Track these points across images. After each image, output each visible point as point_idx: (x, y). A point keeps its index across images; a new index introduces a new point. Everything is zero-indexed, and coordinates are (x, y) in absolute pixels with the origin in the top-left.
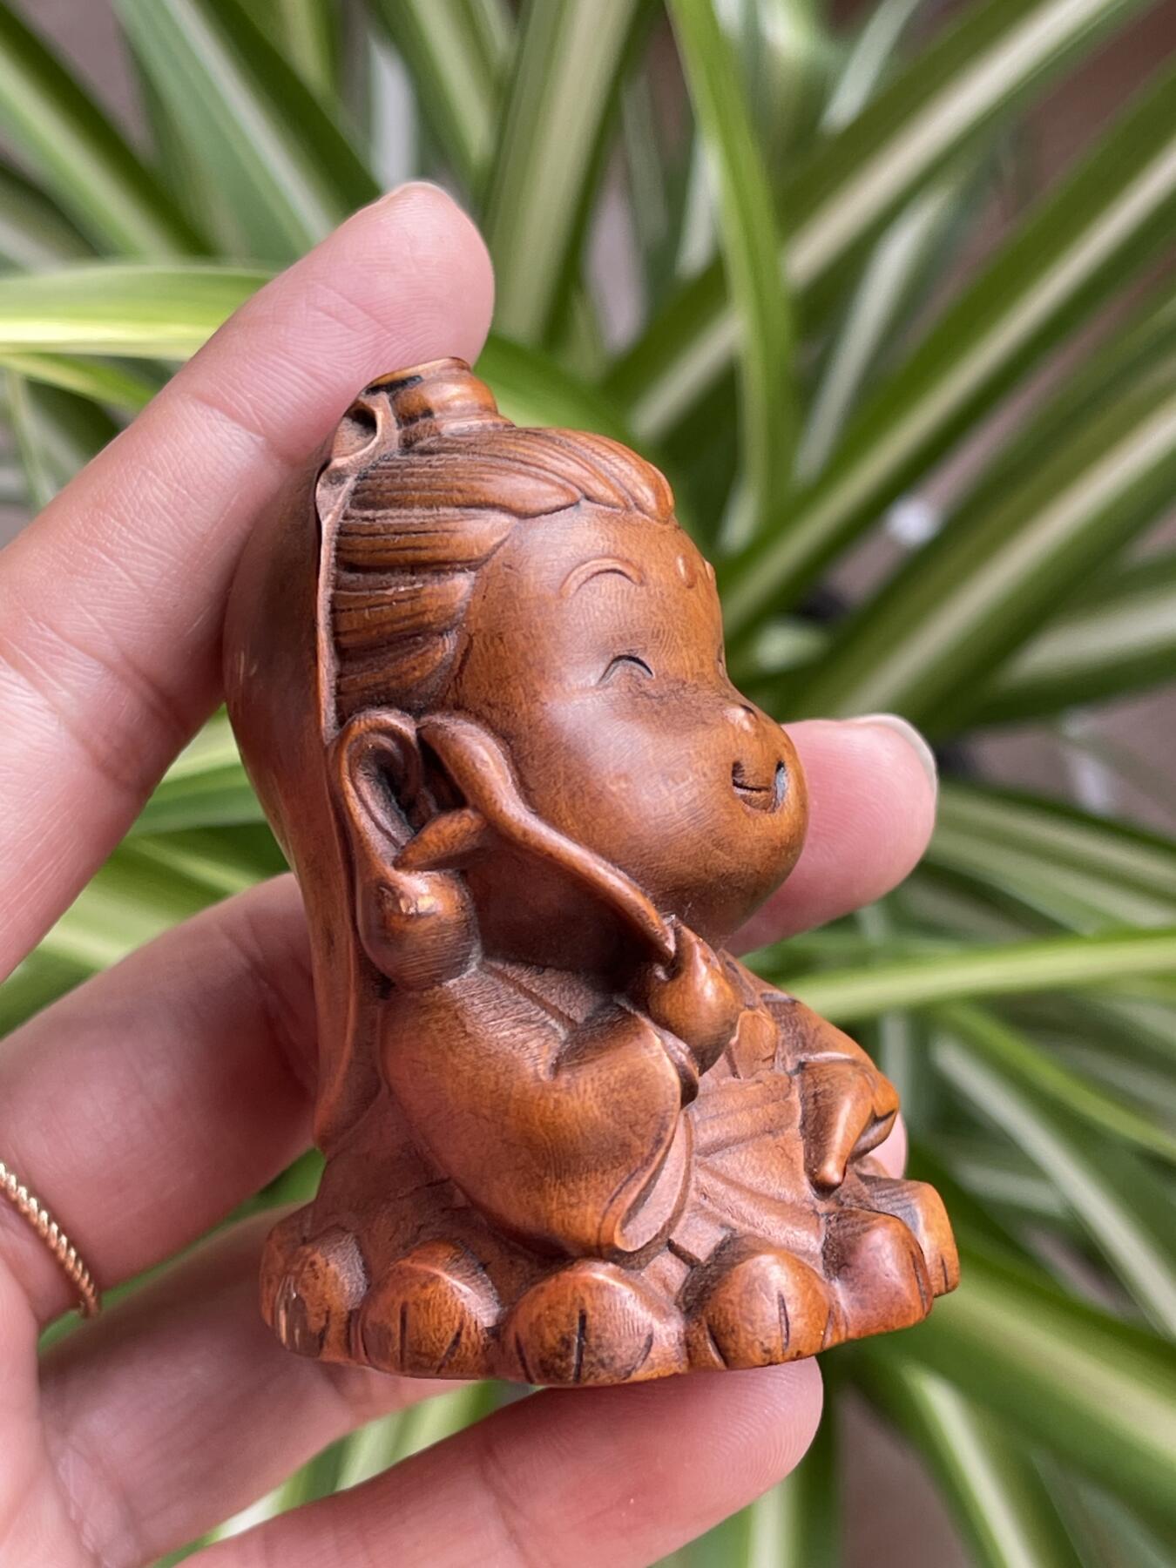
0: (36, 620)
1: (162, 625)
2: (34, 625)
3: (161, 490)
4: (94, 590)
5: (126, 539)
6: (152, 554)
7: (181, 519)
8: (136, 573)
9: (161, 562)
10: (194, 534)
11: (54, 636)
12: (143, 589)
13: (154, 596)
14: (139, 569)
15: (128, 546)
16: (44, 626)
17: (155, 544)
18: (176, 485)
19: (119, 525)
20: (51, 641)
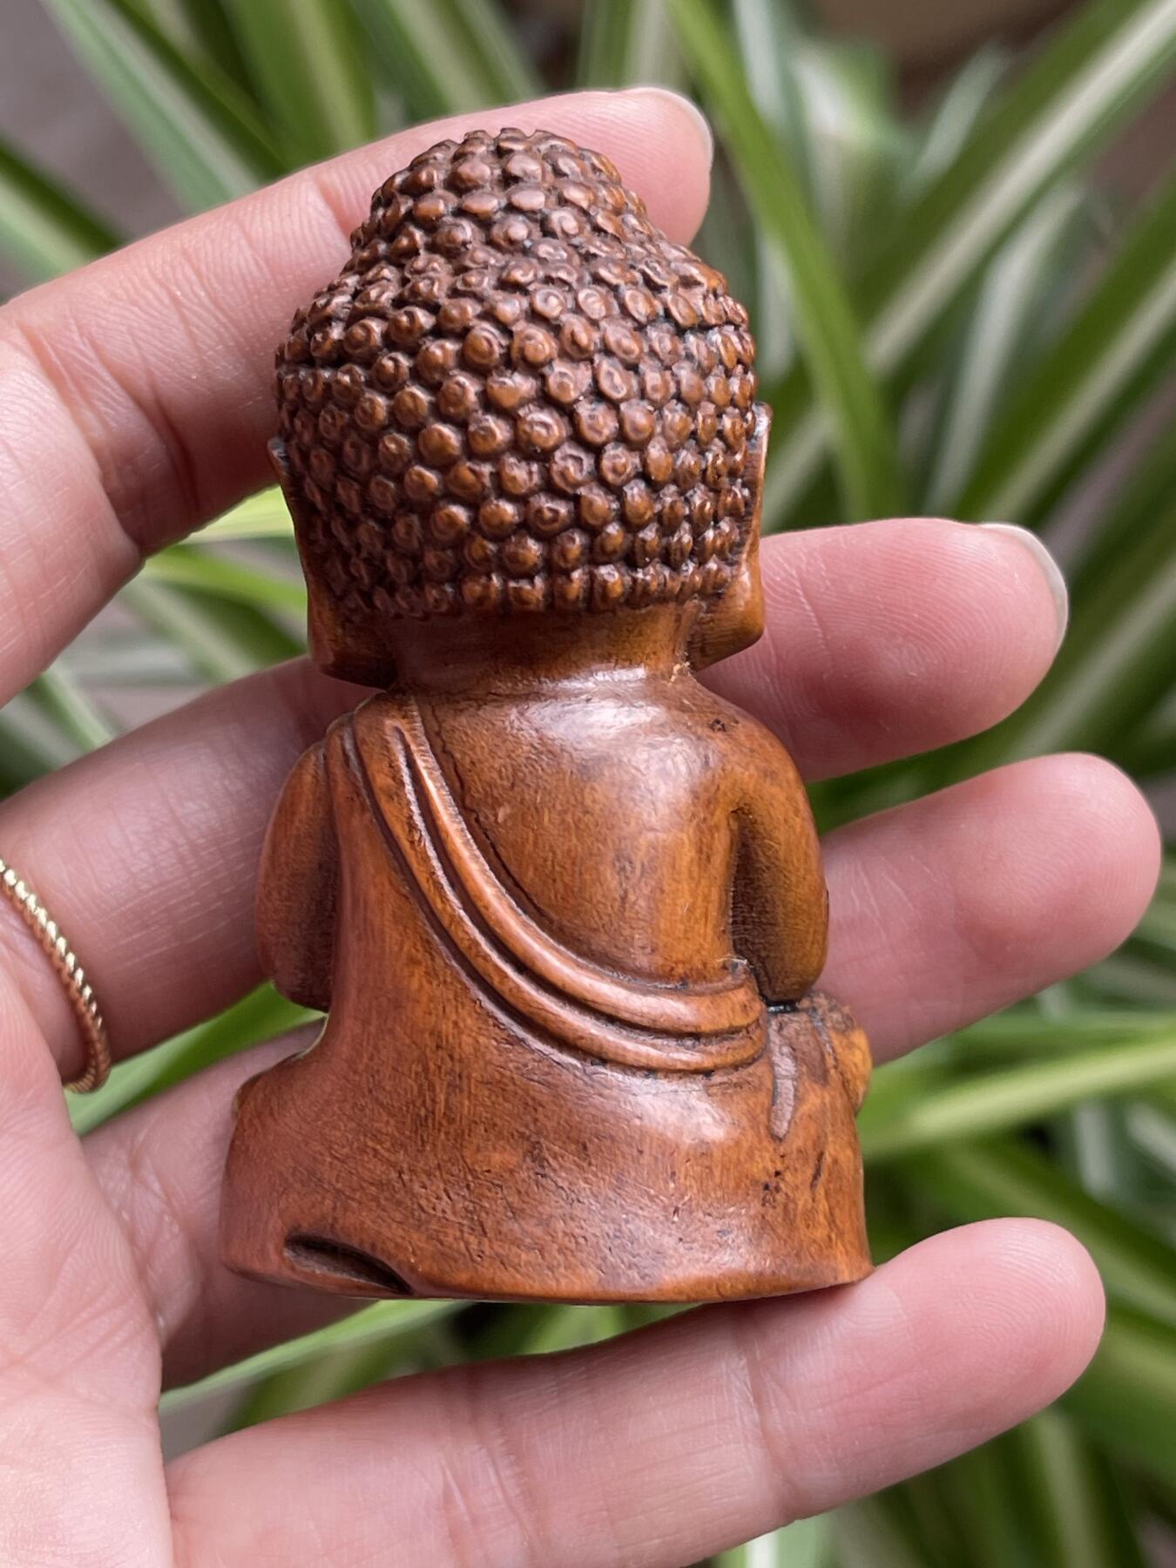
0: (81, 335)
1: (203, 390)
2: (76, 337)
3: (246, 260)
4: (148, 328)
5: (196, 295)
6: (217, 318)
7: (256, 297)
8: (195, 330)
9: (222, 330)
10: (263, 317)
11: (91, 354)
12: (197, 349)
13: (205, 358)
14: (198, 327)
15: (196, 301)
16: (86, 341)
17: (222, 310)
18: (262, 263)
19: (194, 278)
20: (87, 357)
